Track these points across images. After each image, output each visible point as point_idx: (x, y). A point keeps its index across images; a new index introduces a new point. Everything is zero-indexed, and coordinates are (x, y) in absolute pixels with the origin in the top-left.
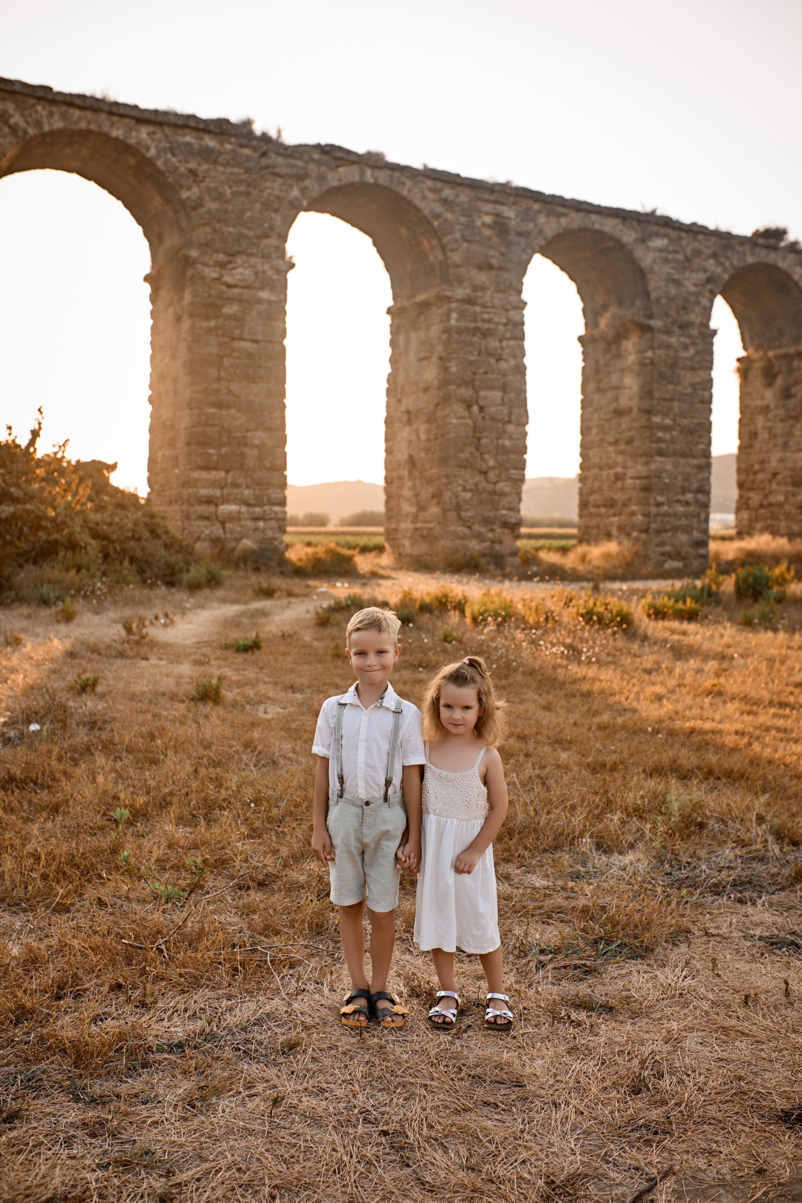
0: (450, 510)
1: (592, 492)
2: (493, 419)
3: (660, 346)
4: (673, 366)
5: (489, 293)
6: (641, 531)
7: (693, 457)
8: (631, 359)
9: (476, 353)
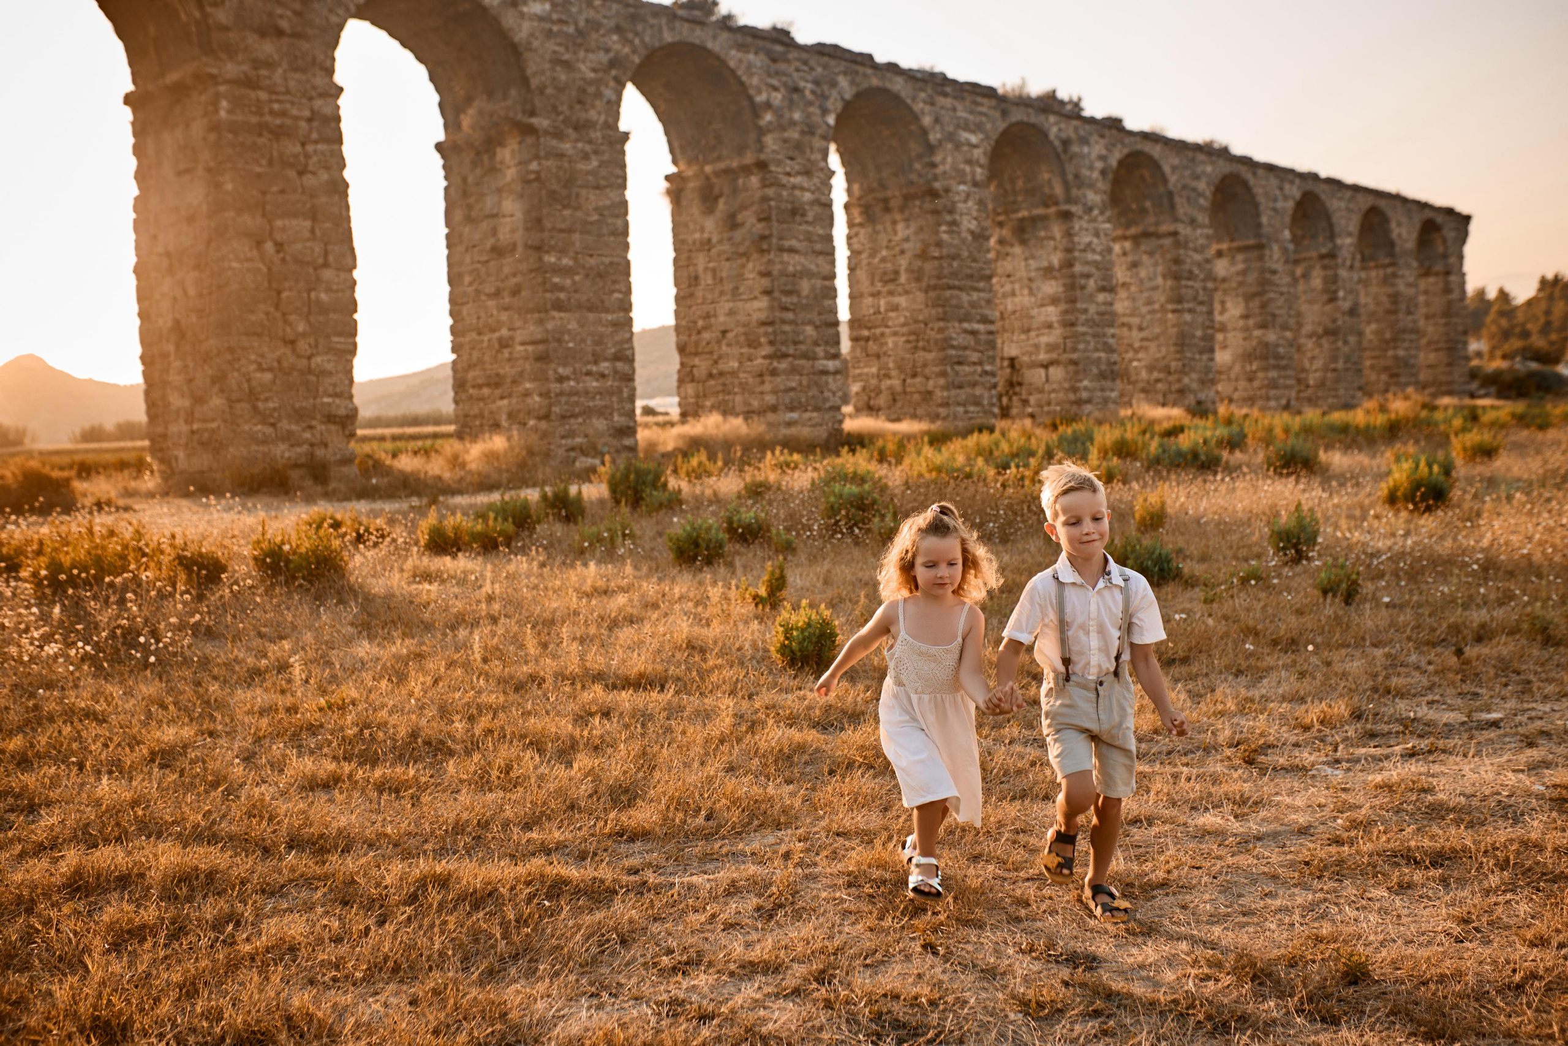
0: (239, 401)
1: (471, 366)
2: (297, 261)
3: (547, 157)
4: (569, 183)
5: (280, 71)
6: (539, 418)
7: (607, 311)
8: (511, 173)
9: (264, 162)
